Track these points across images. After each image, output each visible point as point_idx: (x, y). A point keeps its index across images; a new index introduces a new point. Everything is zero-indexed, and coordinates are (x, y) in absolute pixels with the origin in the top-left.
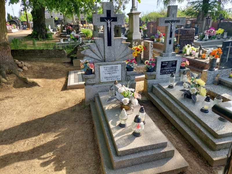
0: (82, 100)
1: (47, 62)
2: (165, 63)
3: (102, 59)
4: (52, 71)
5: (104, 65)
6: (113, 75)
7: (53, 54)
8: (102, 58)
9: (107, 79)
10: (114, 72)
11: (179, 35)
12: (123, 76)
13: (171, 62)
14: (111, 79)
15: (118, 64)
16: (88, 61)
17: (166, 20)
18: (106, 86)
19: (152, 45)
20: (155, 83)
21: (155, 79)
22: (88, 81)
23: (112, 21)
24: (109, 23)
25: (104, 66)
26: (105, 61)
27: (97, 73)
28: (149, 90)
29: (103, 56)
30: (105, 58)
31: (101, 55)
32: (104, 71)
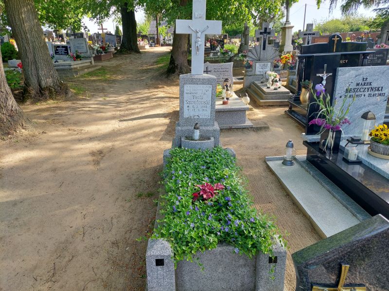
5: (259, 62)
9: (260, 72)
15: (268, 62)
17: (305, 33)
23: (267, 34)
24: (265, 35)
27: (254, 68)
30: (260, 58)
31: (258, 56)
32: (259, 66)
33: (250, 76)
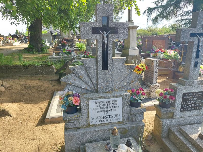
0: (62, 147)
1: (32, 80)
2: (188, 96)
3: (94, 88)
4: (35, 90)
5: (96, 98)
6: (110, 113)
7: (40, 70)
8: (92, 87)
9: (99, 120)
10: (111, 109)
11: (183, 52)
12: (125, 114)
13: (197, 94)
14: (107, 120)
15: (117, 97)
16: (70, 93)
17: (191, 32)
18: (97, 131)
19: (157, 64)
20: (173, 124)
21: (172, 117)
22: (69, 124)
23: (109, 33)
24: (105, 35)
25: (96, 100)
26: (97, 91)
27: (84, 111)
28: (164, 135)
29: (95, 84)
30: (97, 87)
31: (92, 83)
32: (96, 107)
33: (78, 128)
